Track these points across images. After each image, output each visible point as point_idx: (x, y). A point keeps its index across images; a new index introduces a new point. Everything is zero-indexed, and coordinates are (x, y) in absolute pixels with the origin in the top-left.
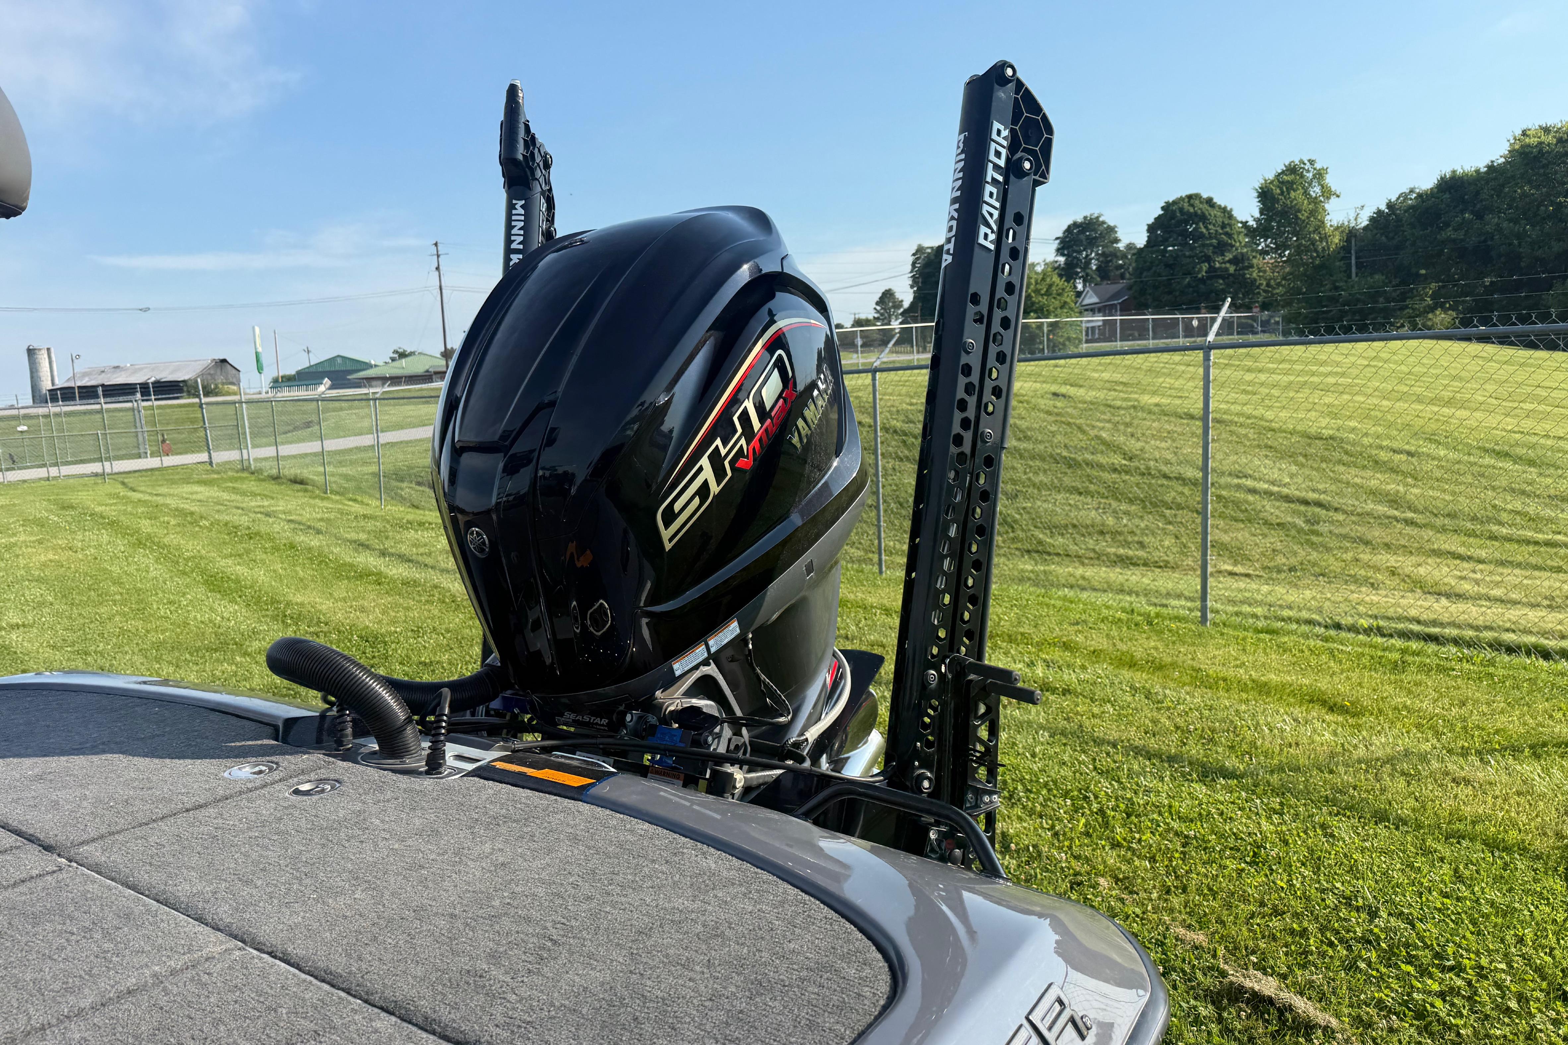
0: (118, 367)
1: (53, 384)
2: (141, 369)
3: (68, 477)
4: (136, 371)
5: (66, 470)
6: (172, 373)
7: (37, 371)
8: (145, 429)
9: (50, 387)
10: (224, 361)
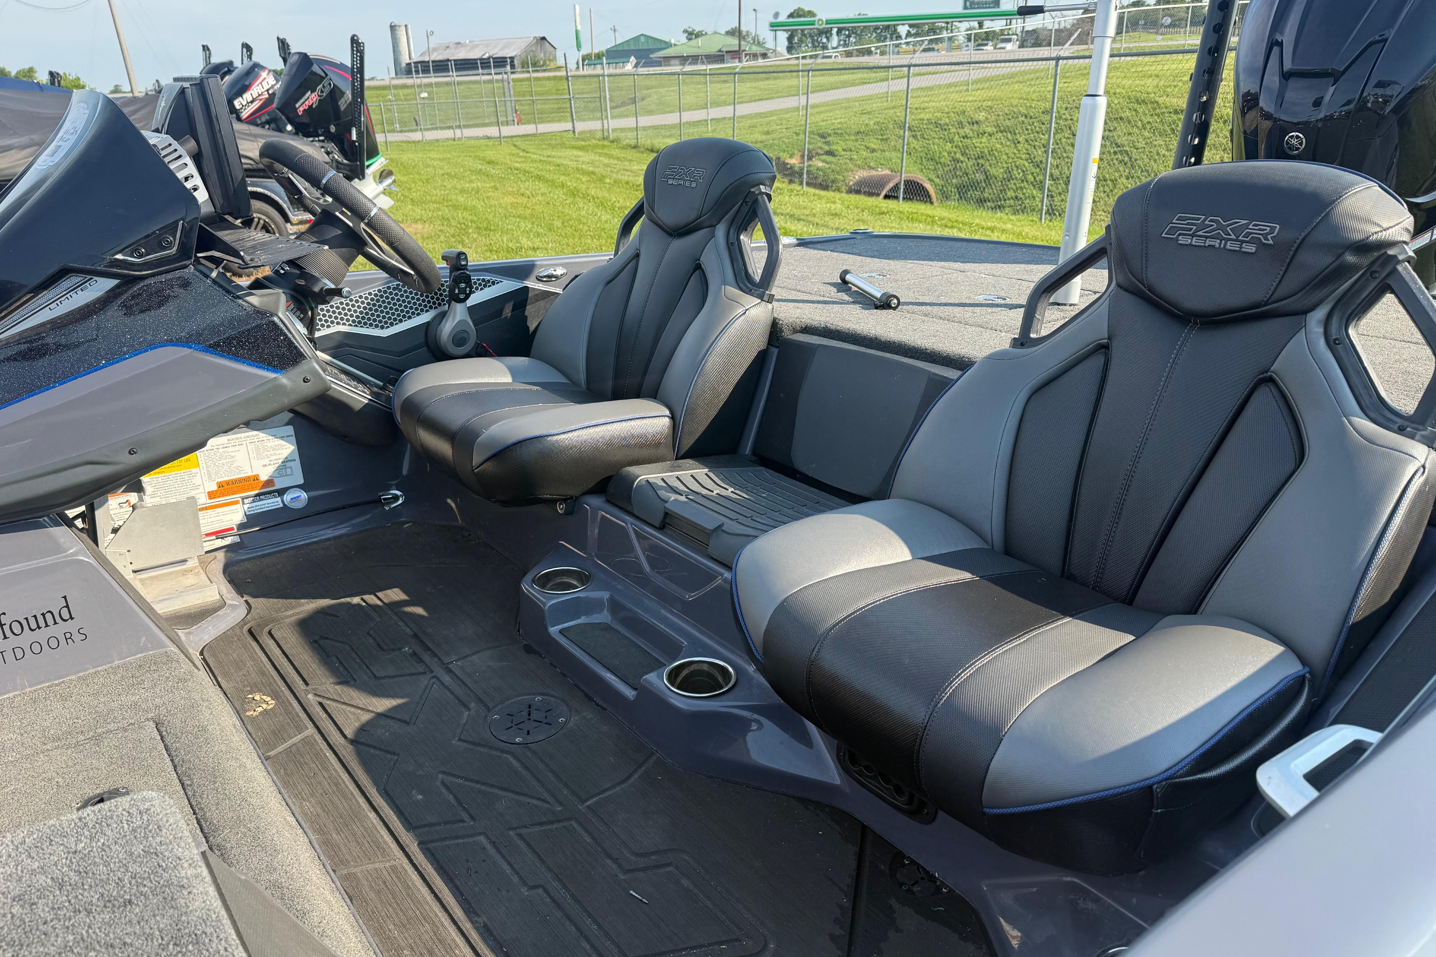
0: (459, 43)
1: (410, 58)
2: (478, 45)
3: (469, 138)
4: (475, 46)
5: (468, 132)
6: (501, 49)
7: (398, 46)
8: (513, 99)
9: (408, 61)
10: (544, 39)
